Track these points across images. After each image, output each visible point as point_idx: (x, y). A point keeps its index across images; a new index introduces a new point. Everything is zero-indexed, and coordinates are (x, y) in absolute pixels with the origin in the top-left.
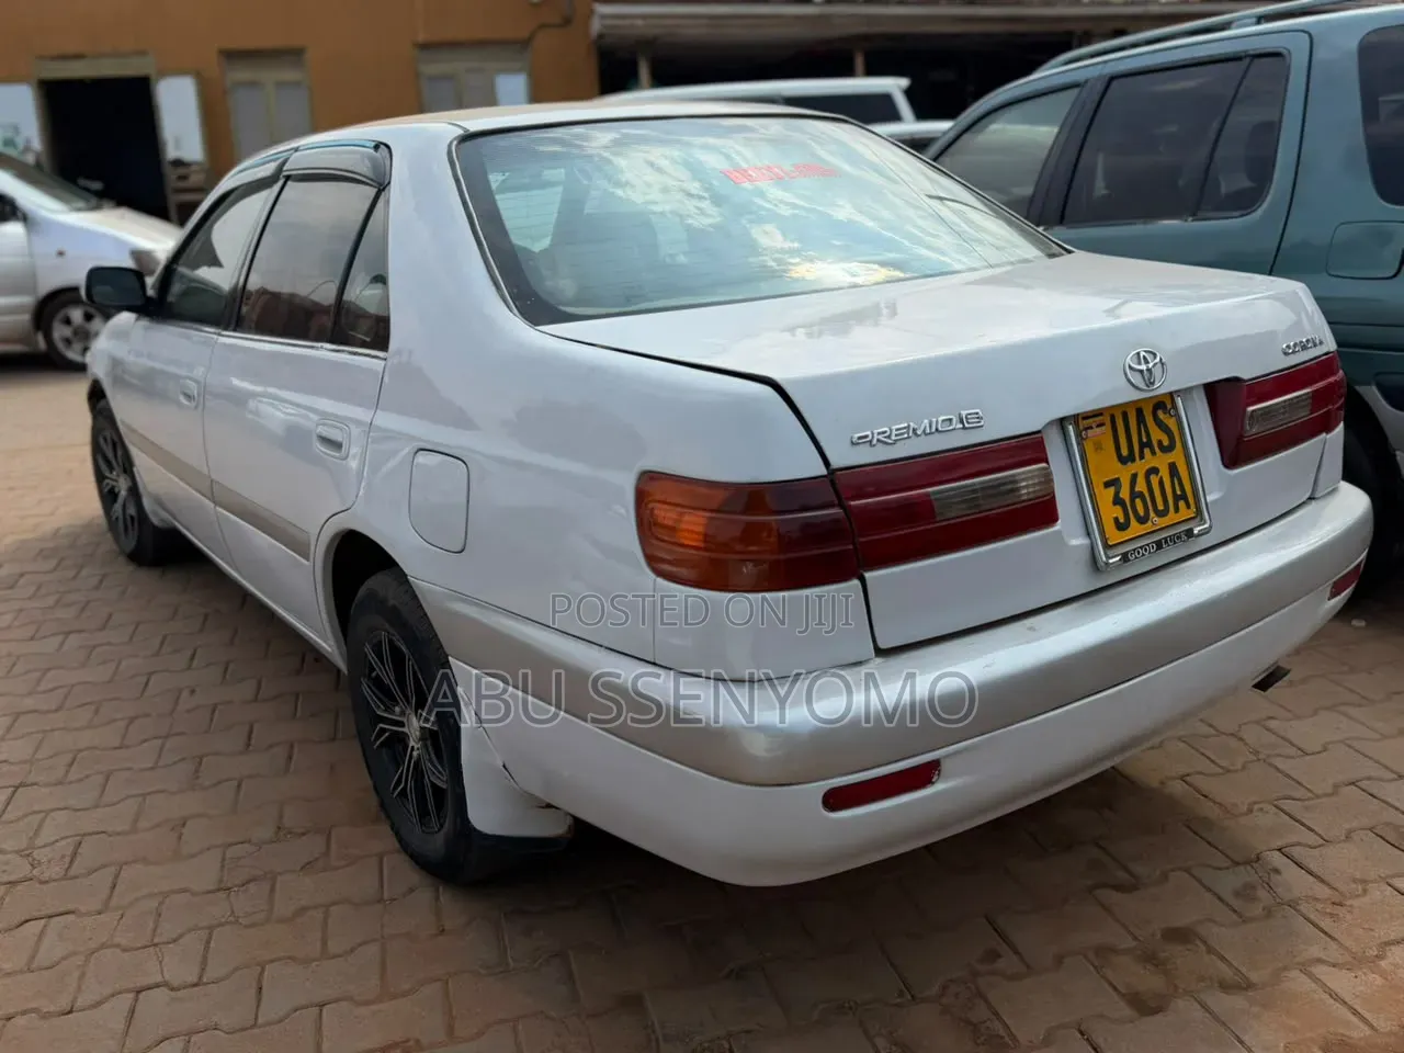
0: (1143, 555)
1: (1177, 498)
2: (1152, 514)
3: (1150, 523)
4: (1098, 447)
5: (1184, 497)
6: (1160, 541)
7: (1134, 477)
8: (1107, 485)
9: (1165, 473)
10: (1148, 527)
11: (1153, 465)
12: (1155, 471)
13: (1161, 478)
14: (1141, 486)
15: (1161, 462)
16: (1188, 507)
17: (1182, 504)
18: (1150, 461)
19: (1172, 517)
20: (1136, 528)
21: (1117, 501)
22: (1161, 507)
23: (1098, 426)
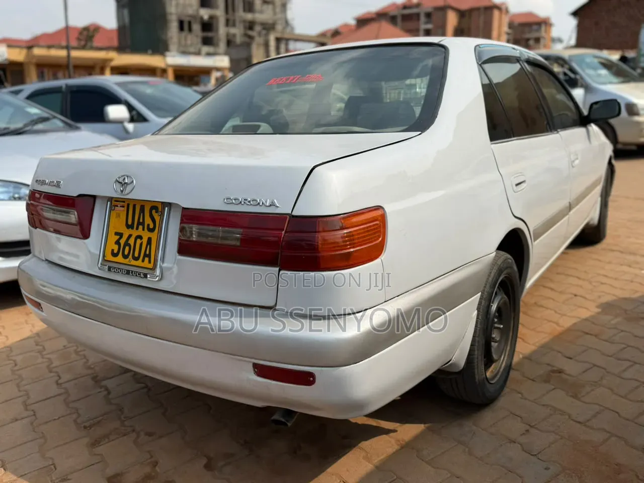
0: (119, 272)
1: (145, 255)
2: (130, 256)
3: (128, 260)
4: (118, 216)
5: (149, 256)
6: (129, 271)
7: (130, 236)
8: (116, 234)
9: (145, 241)
10: (126, 261)
11: (141, 234)
12: (140, 237)
13: (142, 242)
14: (131, 241)
15: (146, 235)
16: (150, 262)
17: (147, 259)
18: (140, 232)
19: (139, 263)
20: (120, 258)
21: (118, 243)
22: (136, 255)
23: (121, 207)
